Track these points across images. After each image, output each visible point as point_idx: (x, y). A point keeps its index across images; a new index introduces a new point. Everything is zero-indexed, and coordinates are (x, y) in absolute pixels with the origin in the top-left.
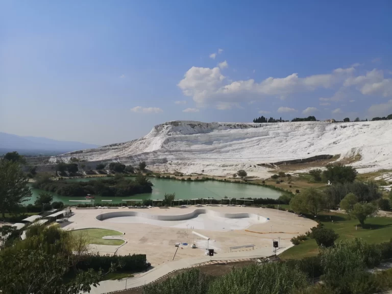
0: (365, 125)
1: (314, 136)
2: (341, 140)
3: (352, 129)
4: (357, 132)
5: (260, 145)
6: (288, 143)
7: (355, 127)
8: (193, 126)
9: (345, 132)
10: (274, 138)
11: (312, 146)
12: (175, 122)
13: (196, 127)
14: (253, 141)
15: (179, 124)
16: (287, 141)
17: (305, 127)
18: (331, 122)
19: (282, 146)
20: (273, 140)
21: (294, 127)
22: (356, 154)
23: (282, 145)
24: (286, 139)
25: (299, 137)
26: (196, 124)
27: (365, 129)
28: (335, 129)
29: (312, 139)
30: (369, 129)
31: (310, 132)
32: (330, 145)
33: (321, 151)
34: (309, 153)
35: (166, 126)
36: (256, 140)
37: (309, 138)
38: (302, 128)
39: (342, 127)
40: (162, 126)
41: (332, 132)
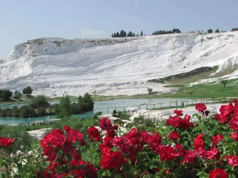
0: (230, 36)
1: (184, 49)
2: (211, 51)
3: (219, 40)
4: (224, 43)
5: (131, 62)
6: (160, 58)
7: (221, 38)
8: (58, 43)
9: (212, 44)
10: (145, 53)
11: (185, 60)
12: (38, 40)
13: (61, 44)
14: (123, 57)
15: (44, 41)
16: (158, 56)
17: (174, 40)
18: (196, 33)
19: (155, 62)
20: (144, 56)
21: (162, 40)
22: (233, 64)
23: (154, 60)
24: (157, 53)
25: (169, 51)
26: (61, 41)
27: (231, 39)
28: (202, 40)
29: (182, 52)
30: (235, 39)
31: (179, 45)
32: (202, 57)
33: (195, 64)
34: (185, 67)
35: (28, 46)
36: (126, 56)
37: (179, 51)
38: (170, 41)
39: (208, 38)
40: (24, 45)
41: (199, 44)
